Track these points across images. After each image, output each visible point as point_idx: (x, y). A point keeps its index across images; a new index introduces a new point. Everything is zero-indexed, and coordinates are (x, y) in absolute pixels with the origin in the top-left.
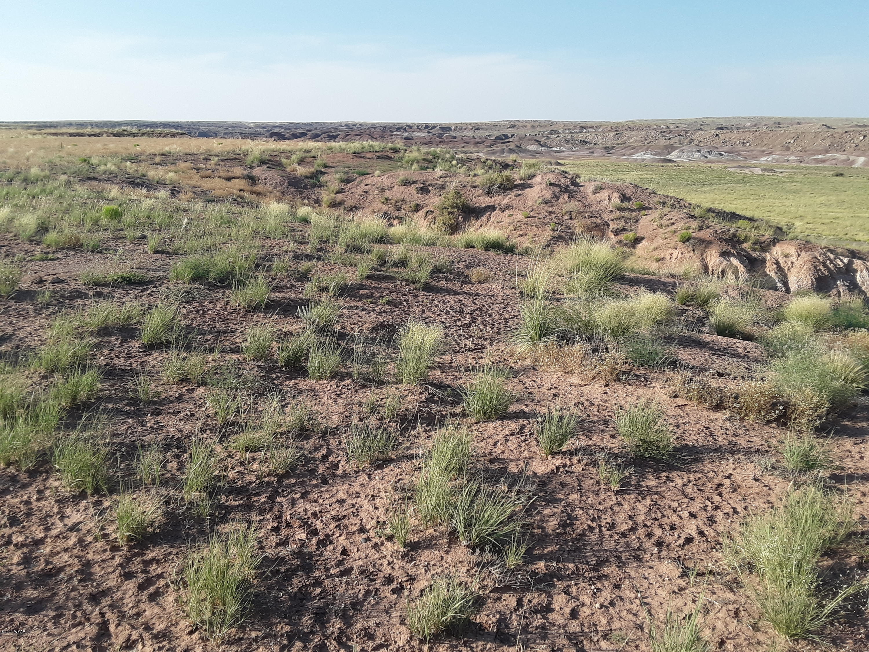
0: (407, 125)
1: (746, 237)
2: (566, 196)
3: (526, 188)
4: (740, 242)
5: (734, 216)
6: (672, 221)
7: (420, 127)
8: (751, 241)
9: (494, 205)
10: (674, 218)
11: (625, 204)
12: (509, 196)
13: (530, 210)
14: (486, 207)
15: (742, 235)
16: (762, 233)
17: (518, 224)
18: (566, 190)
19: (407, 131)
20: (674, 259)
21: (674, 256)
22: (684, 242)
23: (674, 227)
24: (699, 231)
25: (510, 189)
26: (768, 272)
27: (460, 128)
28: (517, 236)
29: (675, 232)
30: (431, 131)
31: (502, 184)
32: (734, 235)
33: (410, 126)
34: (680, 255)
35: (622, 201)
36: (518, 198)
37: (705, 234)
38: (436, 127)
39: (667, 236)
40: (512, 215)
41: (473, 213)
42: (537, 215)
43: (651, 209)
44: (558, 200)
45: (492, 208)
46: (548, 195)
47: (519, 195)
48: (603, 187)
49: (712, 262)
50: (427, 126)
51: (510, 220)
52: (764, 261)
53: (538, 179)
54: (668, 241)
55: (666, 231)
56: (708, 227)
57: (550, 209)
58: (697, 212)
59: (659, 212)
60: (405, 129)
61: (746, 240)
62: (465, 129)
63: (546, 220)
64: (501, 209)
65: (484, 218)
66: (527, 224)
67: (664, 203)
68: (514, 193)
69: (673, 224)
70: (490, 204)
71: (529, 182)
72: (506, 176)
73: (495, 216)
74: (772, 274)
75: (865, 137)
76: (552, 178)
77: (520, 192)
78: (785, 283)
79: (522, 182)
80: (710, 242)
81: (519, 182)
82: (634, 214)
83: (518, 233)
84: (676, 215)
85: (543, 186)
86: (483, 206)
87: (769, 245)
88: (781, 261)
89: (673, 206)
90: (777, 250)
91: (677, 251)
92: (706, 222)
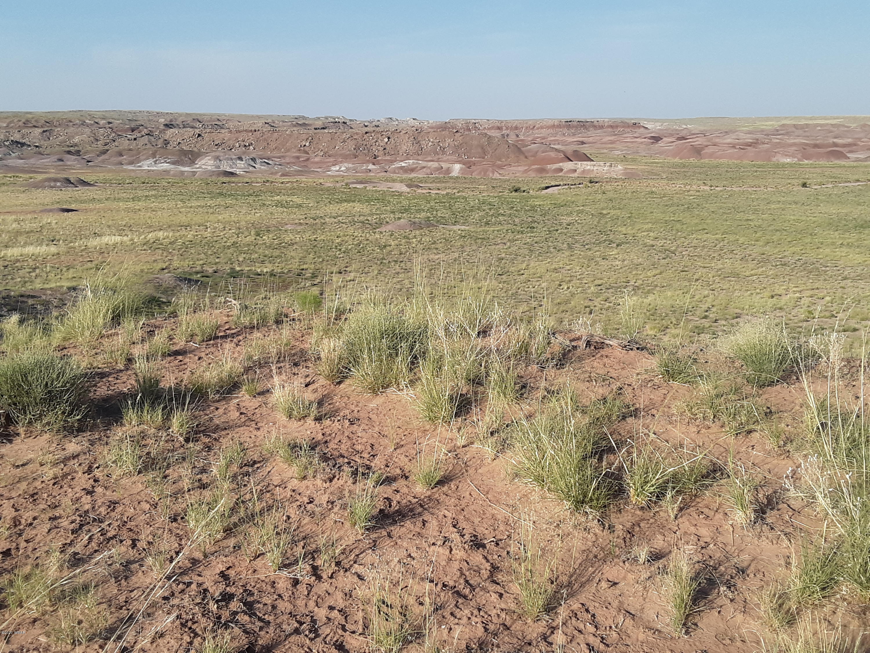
75: (389, 138)
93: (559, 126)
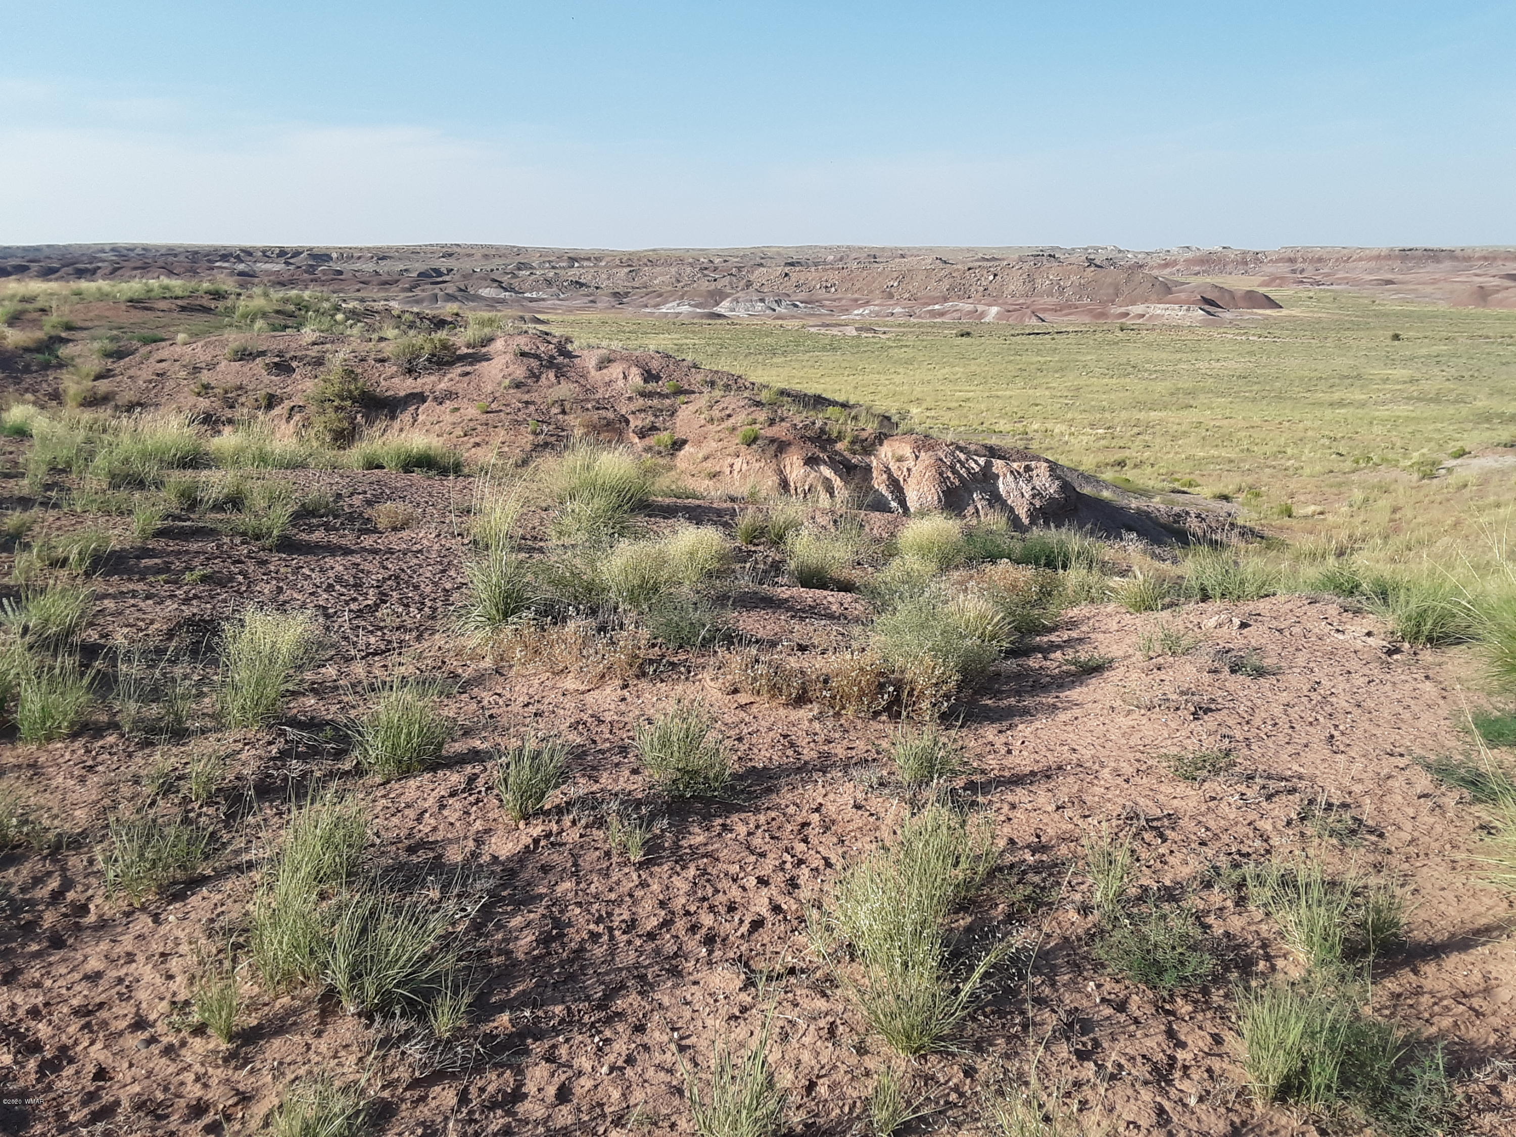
0: (242, 250)
1: (839, 433)
2: (551, 375)
3: (480, 361)
4: (832, 441)
5: (819, 402)
6: (728, 412)
7: (269, 253)
8: (847, 439)
9: (422, 393)
10: (731, 407)
11: (651, 386)
12: (449, 376)
13: (490, 400)
14: (407, 396)
15: (834, 429)
16: (861, 425)
17: (471, 424)
18: (551, 363)
19: (242, 262)
20: (735, 473)
21: (736, 468)
22: (749, 445)
23: (732, 421)
24: (770, 425)
25: (451, 364)
26: (876, 486)
27: (347, 255)
28: (470, 445)
29: (734, 429)
30: (291, 261)
31: (434, 355)
32: (822, 430)
33: (248, 252)
34: (745, 465)
35: (646, 381)
36: (466, 378)
37: (780, 431)
38: (302, 253)
39: (722, 436)
40: (457, 409)
41: (384, 408)
42: (503, 408)
43: (693, 392)
44: (537, 381)
45: (419, 398)
46: (520, 372)
47: (468, 374)
48: (612, 357)
49: (794, 475)
50: (282, 253)
51: (456, 417)
52: (868, 469)
53: (499, 344)
54: (725, 443)
55: (719, 428)
56: (782, 420)
57: (526, 397)
58: (764, 396)
59: (706, 396)
60: (238, 257)
61: (840, 438)
62: (359, 258)
63: (521, 416)
64: (435, 399)
65: (406, 417)
66: (487, 424)
67: (712, 384)
68: (458, 369)
69: (729, 416)
70: (415, 391)
71: (484, 350)
72: (440, 340)
73: (426, 411)
74: (883, 489)
75: (995, 274)
76: (523, 342)
77: (469, 369)
78: (903, 503)
79: (470, 351)
80: (790, 444)
81: (466, 351)
82: (668, 402)
83: (472, 440)
84: (732, 401)
85: (509, 357)
86: (402, 394)
87: (873, 444)
88: (893, 467)
89: (727, 387)
90: (886, 451)
91: (740, 460)
92: (779, 412)
93: (1388, 257)
